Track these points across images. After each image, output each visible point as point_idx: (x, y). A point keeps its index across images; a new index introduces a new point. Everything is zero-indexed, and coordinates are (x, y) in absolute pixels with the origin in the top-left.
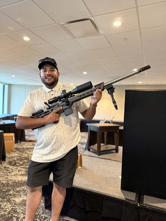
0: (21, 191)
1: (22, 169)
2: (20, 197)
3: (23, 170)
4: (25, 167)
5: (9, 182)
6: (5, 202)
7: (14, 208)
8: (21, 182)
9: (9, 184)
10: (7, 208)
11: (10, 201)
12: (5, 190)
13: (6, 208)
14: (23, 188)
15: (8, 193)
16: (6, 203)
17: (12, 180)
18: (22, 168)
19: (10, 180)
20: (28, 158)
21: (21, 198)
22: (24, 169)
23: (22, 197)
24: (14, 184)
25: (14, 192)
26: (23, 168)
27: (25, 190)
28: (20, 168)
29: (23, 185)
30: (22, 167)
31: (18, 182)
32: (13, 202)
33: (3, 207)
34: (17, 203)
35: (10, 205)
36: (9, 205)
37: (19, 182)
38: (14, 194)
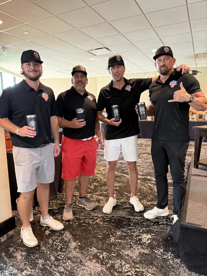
0: (125, 236)
1: (100, 198)
2: (132, 247)
3: (102, 199)
4: (102, 194)
5: (97, 221)
6: (116, 259)
7: (137, 269)
8: (113, 219)
9: (99, 224)
10: (127, 272)
11: (122, 256)
12: (100, 237)
13: (126, 270)
14: (124, 230)
15: (108, 241)
16: (118, 261)
17: (99, 217)
18: (98, 195)
19: (95, 216)
20: (96, 179)
21: (134, 249)
22: (102, 197)
23: (134, 247)
24: (105, 223)
25: (117, 240)
26: (100, 195)
27: (130, 234)
28: (97, 197)
29: (121, 227)
30: (97, 193)
31: (109, 220)
32: (127, 257)
33: (120, 270)
34: (135, 259)
35: (128, 265)
36: (125, 265)
37: (111, 219)
38: (120, 244)
